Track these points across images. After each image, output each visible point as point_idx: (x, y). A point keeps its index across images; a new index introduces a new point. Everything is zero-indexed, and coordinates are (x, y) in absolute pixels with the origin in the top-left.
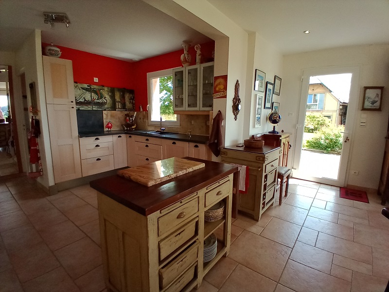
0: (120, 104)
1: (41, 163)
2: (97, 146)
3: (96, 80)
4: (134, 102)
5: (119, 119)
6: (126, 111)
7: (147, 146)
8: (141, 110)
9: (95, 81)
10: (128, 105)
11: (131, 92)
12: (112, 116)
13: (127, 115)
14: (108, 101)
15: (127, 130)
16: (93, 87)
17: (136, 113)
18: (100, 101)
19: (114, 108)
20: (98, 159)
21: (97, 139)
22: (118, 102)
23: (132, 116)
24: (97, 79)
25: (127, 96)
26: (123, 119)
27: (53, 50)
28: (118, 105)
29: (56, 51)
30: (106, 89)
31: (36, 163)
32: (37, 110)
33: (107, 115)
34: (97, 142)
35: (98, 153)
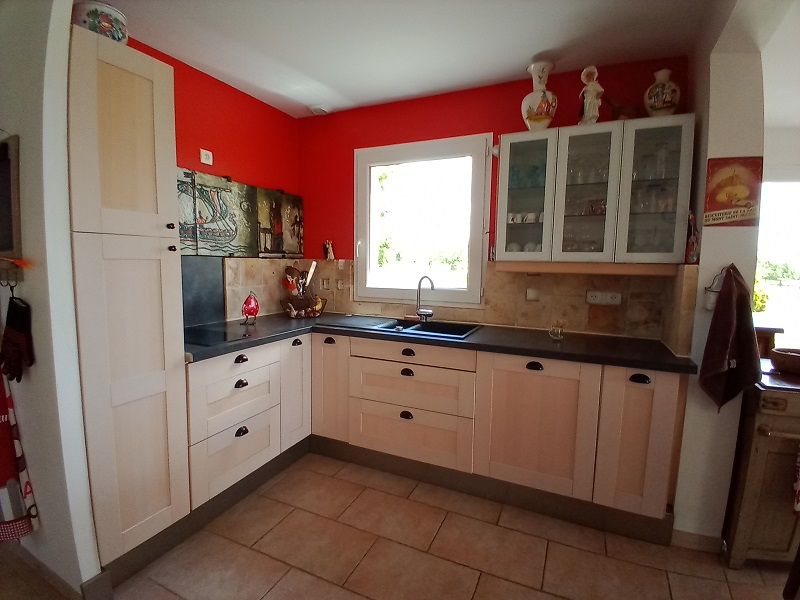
0: (269, 236)
1: (28, 483)
2: (240, 384)
3: (207, 157)
4: (302, 231)
5: (266, 282)
6: (284, 257)
7: (407, 372)
8: (331, 255)
9: (203, 160)
10: (289, 241)
11: (296, 202)
12: (249, 275)
13: (289, 270)
14: (241, 228)
15: (298, 317)
16: (200, 178)
17: (314, 263)
18: (220, 225)
19: (253, 250)
20: (242, 432)
21: (240, 359)
22: (265, 231)
23: (304, 274)
24: (210, 154)
25: (288, 214)
26: (274, 282)
27: (107, 17)
28: (266, 241)
29: (117, 20)
30: (235, 187)
31: (11, 481)
32: (20, 258)
33: (236, 272)
34: (242, 372)
35: (240, 409)
